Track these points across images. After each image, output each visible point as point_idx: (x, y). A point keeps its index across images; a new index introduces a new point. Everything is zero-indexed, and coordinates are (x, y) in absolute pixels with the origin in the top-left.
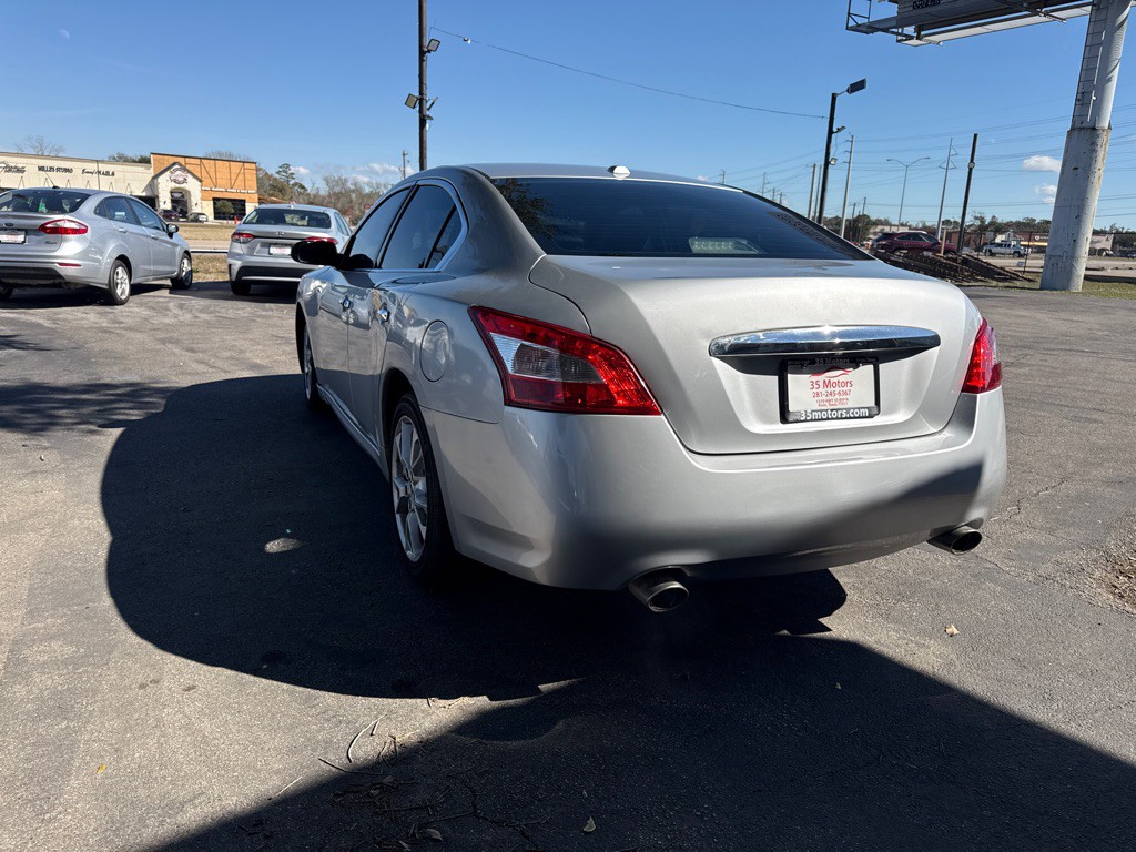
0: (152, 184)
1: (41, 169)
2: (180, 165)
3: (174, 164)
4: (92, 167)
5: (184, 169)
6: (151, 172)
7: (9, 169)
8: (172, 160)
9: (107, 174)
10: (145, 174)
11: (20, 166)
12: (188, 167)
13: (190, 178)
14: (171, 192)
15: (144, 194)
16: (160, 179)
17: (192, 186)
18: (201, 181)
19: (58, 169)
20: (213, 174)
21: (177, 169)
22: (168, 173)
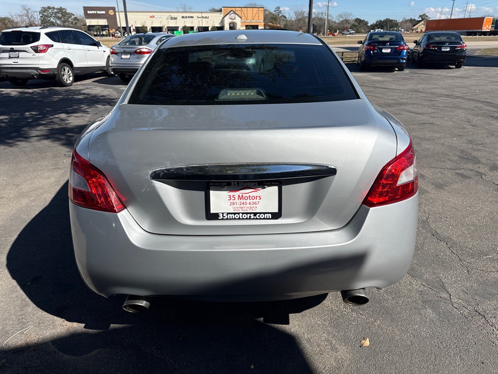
0: (222, 21)
1: (183, 17)
2: (233, 11)
3: (231, 11)
4: (200, 15)
5: (235, 13)
6: (222, 15)
7: (172, 18)
8: (230, 9)
9: (206, 18)
10: (220, 16)
11: (175, 17)
12: (237, 12)
13: (237, 17)
14: (230, 24)
15: (219, 26)
16: (226, 18)
17: (238, 21)
18: (241, 18)
19: (189, 17)
20: (246, 15)
21: (232, 13)
22: (228, 15)
